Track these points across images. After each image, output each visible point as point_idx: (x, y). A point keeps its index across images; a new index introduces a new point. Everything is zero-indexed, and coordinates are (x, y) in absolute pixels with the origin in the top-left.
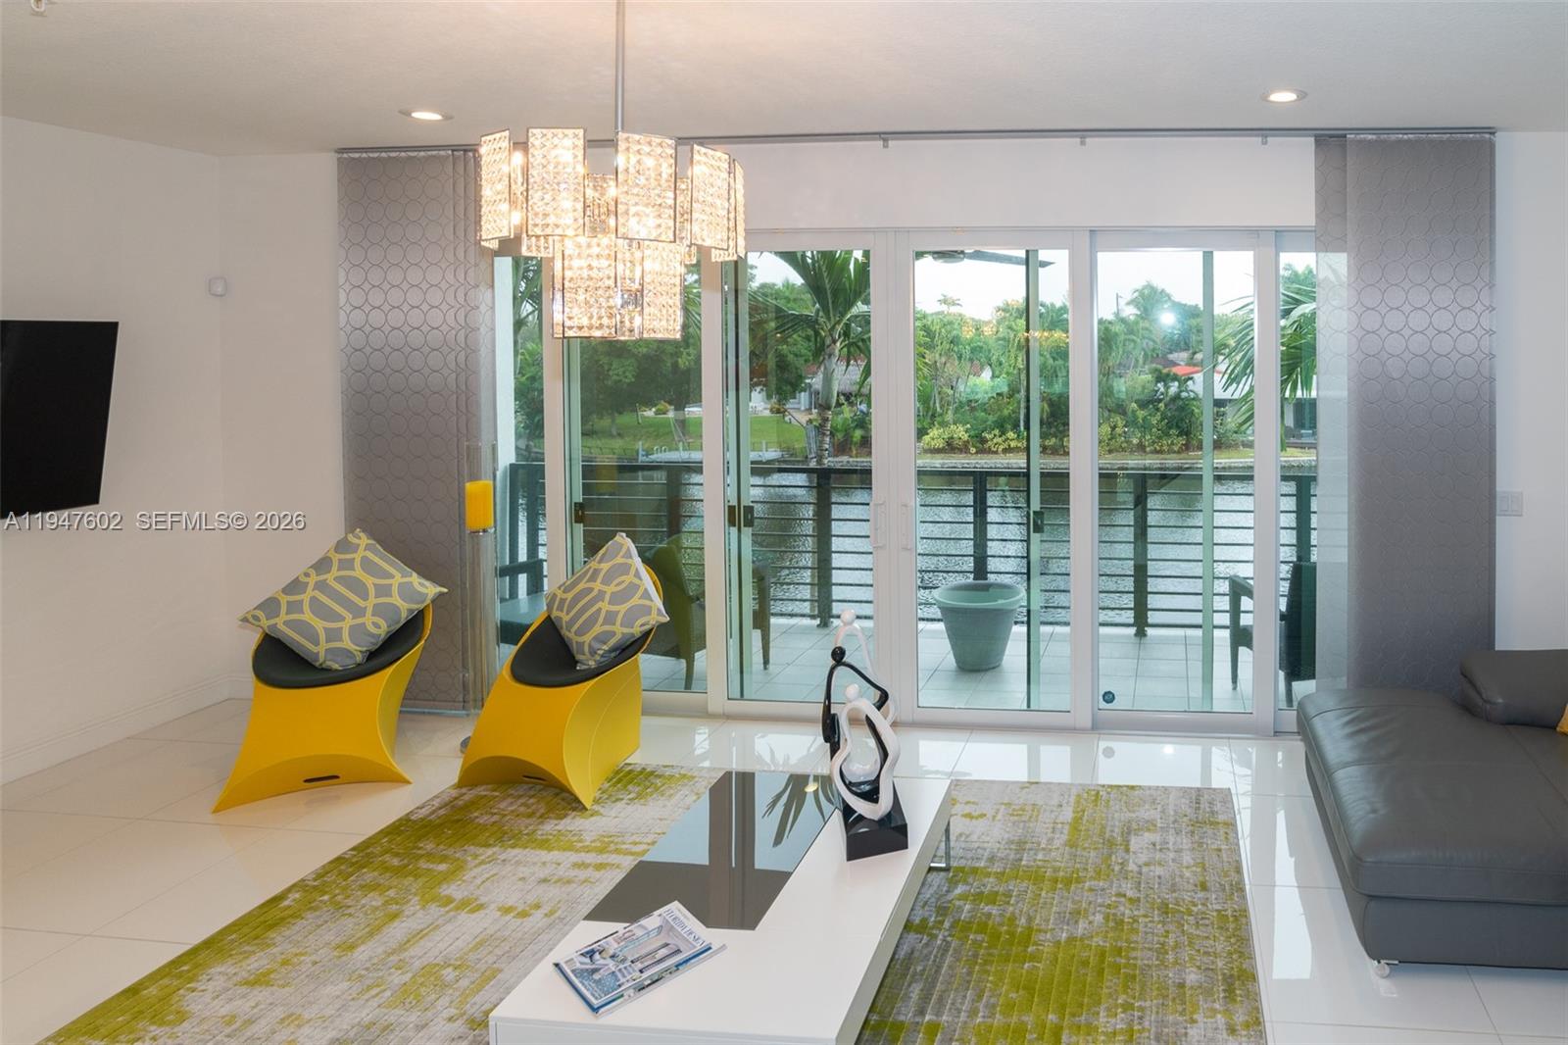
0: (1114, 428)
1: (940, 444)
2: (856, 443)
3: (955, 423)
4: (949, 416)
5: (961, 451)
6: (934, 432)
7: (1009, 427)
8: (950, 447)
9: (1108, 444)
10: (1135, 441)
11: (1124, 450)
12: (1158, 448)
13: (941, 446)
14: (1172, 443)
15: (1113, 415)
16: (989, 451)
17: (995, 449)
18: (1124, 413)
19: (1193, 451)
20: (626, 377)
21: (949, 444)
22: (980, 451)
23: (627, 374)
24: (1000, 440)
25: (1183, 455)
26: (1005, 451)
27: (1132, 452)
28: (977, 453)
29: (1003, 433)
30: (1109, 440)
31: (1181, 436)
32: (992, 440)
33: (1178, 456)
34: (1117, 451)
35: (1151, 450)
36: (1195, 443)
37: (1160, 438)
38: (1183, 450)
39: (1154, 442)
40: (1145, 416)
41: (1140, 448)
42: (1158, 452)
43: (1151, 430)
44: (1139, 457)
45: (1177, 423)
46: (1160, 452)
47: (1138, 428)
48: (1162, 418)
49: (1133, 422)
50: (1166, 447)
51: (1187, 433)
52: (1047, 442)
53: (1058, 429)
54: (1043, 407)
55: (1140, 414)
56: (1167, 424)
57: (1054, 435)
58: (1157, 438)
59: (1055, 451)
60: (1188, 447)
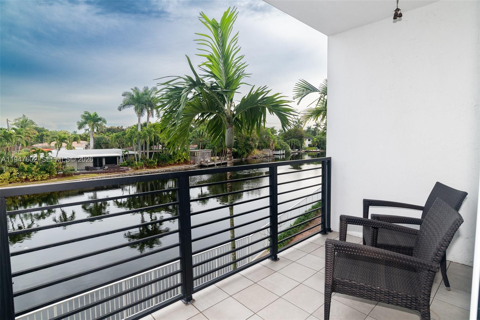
0: (12, 173)
9: (9, 180)
10: (24, 177)
11: (18, 181)
12: (36, 179)
14: (43, 177)
15: (11, 168)
18: (17, 167)
19: (53, 179)
25: (48, 181)
27: (22, 182)
30: (9, 178)
31: (47, 173)
33: (46, 181)
34: (14, 182)
35: (32, 180)
36: (53, 175)
37: (37, 175)
38: (48, 179)
39: (33, 177)
40: (29, 167)
41: (27, 180)
42: (36, 181)
43: (32, 172)
44: (27, 184)
45: (45, 169)
46: (37, 180)
47: (25, 172)
48: (37, 167)
49: (22, 170)
50: (40, 179)
51: (49, 172)
55: (26, 166)
56: (40, 169)
58: (35, 175)
60: (50, 178)
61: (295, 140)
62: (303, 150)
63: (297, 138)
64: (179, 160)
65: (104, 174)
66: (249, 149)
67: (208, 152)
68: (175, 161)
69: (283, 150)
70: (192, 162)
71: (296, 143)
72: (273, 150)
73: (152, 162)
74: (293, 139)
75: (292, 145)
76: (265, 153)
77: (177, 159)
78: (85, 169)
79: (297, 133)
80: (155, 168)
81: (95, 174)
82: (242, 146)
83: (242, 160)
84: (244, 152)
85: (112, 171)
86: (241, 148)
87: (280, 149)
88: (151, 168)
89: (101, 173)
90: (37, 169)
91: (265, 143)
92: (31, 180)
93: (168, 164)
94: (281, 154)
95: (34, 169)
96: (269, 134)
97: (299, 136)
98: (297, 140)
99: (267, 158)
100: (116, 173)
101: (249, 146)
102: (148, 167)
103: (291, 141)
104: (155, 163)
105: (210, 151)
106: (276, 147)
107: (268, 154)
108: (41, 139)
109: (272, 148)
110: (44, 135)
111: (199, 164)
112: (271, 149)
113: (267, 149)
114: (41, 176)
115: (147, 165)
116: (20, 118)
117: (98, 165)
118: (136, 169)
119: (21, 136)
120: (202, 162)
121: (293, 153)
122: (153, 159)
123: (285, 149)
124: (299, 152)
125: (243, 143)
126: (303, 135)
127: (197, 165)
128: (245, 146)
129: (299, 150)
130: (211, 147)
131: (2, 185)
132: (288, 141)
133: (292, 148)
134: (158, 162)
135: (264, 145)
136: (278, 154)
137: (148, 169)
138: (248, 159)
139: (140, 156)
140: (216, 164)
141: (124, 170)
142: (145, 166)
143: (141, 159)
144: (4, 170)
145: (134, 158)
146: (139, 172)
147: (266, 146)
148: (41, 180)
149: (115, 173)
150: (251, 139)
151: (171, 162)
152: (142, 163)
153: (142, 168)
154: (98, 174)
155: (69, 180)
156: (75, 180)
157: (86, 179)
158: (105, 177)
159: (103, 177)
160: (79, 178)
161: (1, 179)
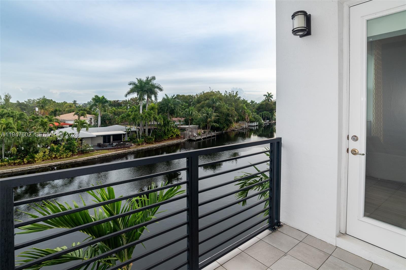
9: (43, 158)
10: (54, 156)
11: (49, 159)
12: (62, 157)
14: (67, 155)
15: (44, 148)
19: (74, 156)
25: (72, 158)
31: (70, 152)
33: (70, 158)
34: (46, 160)
35: (60, 158)
36: (75, 153)
37: (63, 154)
38: (71, 156)
39: (60, 155)
40: (57, 148)
41: (55, 158)
43: (59, 152)
44: (55, 161)
45: (69, 148)
46: (63, 158)
47: (54, 151)
48: (63, 147)
49: (52, 150)
50: (65, 156)
51: (72, 151)
52: (16, 161)
53: (21, 157)
54: (14, 150)
55: (55, 147)
56: (65, 149)
57: (20, 158)
58: (62, 154)
59: (19, 164)
60: (72, 155)
61: (266, 113)
62: (273, 121)
63: (268, 111)
64: (172, 136)
65: (114, 150)
66: (229, 124)
67: (196, 128)
68: (169, 137)
69: (257, 122)
70: (182, 137)
71: (267, 115)
72: (248, 122)
73: (151, 138)
74: (265, 112)
75: (264, 117)
76: (241, 125)
77: (170, 135)
78: (97, 146)
79: (268, 106)
80: (153, 144)
81: (107, 151)
82: (223, 121)
83: (223, 133)
84: (224, 126)
85: (119, 147)
86: (222, 123)
87: (254, 121)
88: (149, 144)
89: (110, 149)
90: (63, 149)
91: (241, 116)
92: (58, 158)
93: (163, 140)
94: (255, 126)
95: (61, 149)
96: (245, 109)
97: (270, 109)
98: (268, 113)
99: (243, 130)
100: (123, 149)
101: (229, 121)
102: (147, 143)
103: (263, 113)
104: (153, 139)
105: (197, 127)
106: (251, 119)
107: (244, 126)
109: (247, 120)
110: (57, 110)
111: (188, 139)
112: (247, 122)
113: (243, 122)
114: (66, 154)
115: (147, 141)
117: (107, 141)
118: (138, 145)
120: (191, 137)
121: (265, 124)
122: (151, 136)
123: (258, 121)
124: (270, 122)
125: (224, 119)
126: (273, 109)
127: (186, 139)
128: (225, 121)
129: (270, 121)
130: (197, 123)
131: (37, 163)
132: (260, 113)
133: (264, 120)
134: (155, 138)
135: (240, 118)
136: (252, 125)
137: (148, 145)
138: (227, 132)
139: (141, 133)
140: (202, 138)
141: (129, 146)
142: (145, 141)
143: (142, 136)
144: (39, 151)
145: (136, 135)
146: (141, 148)
147: (242, 119)
148: (66, 158)
150: (230, 115)
151: (166, 137)
152: (143, 139)
153: (142, 144)
154: (109, 151)
155: (87, 157)
156: (92, 158)
157: (100, 156)
158: (115, 153)
159: (113, 153)
160: (94, 155)
161: (37, 158)
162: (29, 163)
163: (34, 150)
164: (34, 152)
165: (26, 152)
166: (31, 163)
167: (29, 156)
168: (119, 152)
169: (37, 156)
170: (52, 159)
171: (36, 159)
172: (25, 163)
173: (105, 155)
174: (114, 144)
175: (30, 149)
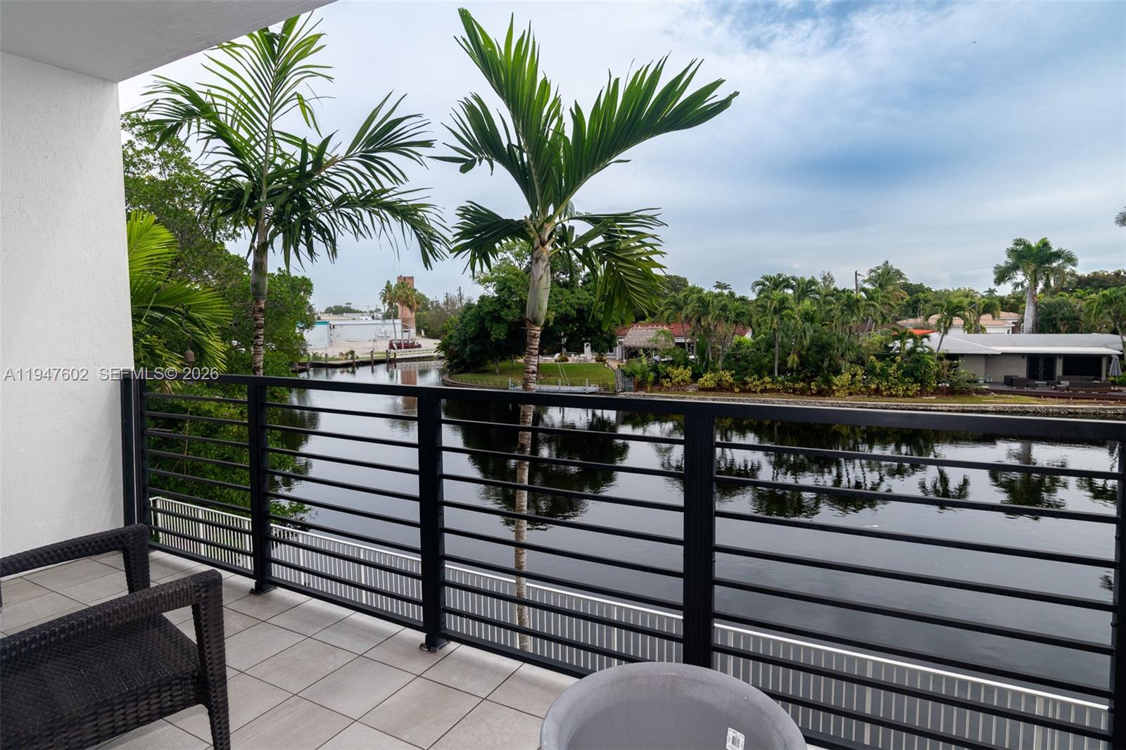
0: (854, 376)
1: (711, 384)
2: (650, 383)
3: (723, 370)
4: (720, 364)
5: (727, 390)
6: (708, 376)
7: (766, 373)
8: (720, 388)
9: (849, 389)
10: (873, 386)
11: (863, 393)
12: (894, 393)
13: (712, 386)
14: (907, 389)
15: (853, 365)
16: (750, 391)
17: (754, 390)
18: (863, 364)
19: (927, 396)
20: (501, 336)
21: (718, 385)
22: (742, 391)
23: (501, 333)
24: (758, 383)
25: (917, 399)
26: (762, 391)
27: (870, 395)
28: (740, 392)
29: (761, 377)
30: (849, 385)
31: (916, 383)
32: (752, 383)
33: (913, 400)
34: (856, 394)
35: (887, 394)
36: (929, 389)
37: (896, 385)
38: (917, 394)
39: (890, 388)
40: (883, 367)
41: (878, 392)
42: (894, 396)
43: (887, 378)
44: (877, 399)
45: (912, 373)
46: (896, 396)
47: (876, 375)
48: (898, 369)
49: (871, 371)
50: (901, 393)
51: (921, 382)
52: (797, 386)
53: (806, 376)
54: (794, 359)
55: (879, 365)
56: (903, 373)
57: (803, 380)
58: (893, 384)
59: (803, 393)
60: (922, 393)
65: (1057, 400)
78: (1003, 381)
81: (1030, 398)
85: (1083, 394)
89: (1046, 395)
90: (897, 371)
92: (885, 393)
95: (892, 371)
108: (913, 309)
110: (919, 300)
114: (904, 388)
116: (878, 268)
117: (1041, 374)
119: (875, 303)
131: (837, 397)
141: (1123, 396)
144: (843, 369)
148: (904, 396)
149: (1090, 401)
154: (1039, 399)
155: (963, 403)
156: (975, 407)
157: (1004, 407)
158: (1059, 408)
159: (1052, 408)
160: (986, 403)
161: (837, 385)
162: (820, 393)
163: (830, 365)
164: (831, 369)
165: (818, 370)
166: (825, 396)
167: (821, 379)
168: (1078, 408)
169: (836, 380)
170: (870, 393)
171: (834, 388)
172: (814, 392)
173: (1020, 407)
174: (1065, 383)
175: (822, 361)
